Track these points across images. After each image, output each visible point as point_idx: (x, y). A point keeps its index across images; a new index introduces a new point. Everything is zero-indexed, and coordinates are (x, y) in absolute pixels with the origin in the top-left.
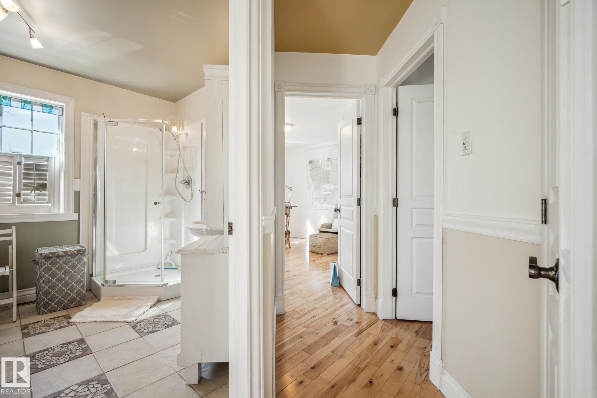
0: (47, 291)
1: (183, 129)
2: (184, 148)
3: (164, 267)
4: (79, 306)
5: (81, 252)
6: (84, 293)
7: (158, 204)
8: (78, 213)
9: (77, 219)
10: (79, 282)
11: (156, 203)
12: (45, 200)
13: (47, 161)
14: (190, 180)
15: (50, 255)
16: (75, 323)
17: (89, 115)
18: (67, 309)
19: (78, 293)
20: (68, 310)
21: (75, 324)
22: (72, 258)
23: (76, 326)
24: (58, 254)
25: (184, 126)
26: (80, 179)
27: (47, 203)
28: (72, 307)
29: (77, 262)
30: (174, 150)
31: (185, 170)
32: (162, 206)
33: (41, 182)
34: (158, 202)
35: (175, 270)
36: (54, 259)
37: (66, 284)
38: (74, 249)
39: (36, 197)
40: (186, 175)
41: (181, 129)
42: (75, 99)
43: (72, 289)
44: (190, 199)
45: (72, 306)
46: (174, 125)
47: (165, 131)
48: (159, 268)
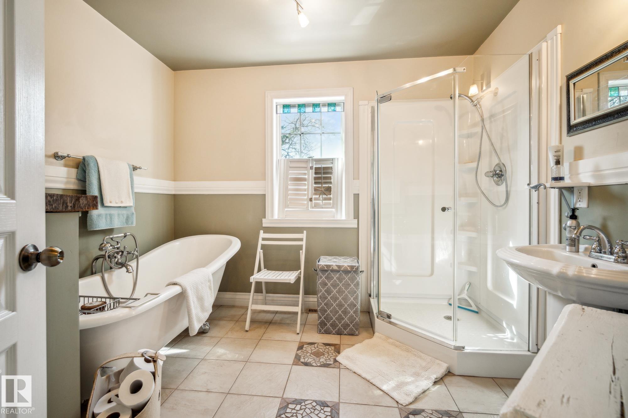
0: (323, 308)
1: (488, 85)
2: (492, 116)
3: (458, 305)
4: (352, 335)
5: (354, 271)
6: (357, 320)
7: (447, 210)
8: (357, 220)
9: (356, 226)
10: (352, 306)
11: (444, 209)
12: (330, 204)
13: (332, 163)
14: (503, 169)
15: (326, 268)
16: (341, 364)
17: (366, 102)
18: (341, 334)
19: (352, 319)
20: (341, 336)
21: (339, 368)
22: (345, 274)
23: (340, 370)
24: (332, 268)
25: (490, 82)
26: (359, 179)
27: (332, 208)
28: (345, 335)
29: (350, 280)
30: (474, 125)
31: (494, 154)
32: (455, 215)
33: (327, 185)
34: (447, 206)
35: (476, 314)
36: (329, 273)
37: (340, 305)
38: (348, 265)
39: (323, 201)
40: (496, 161)
41: (484, 88)
42: (353, 88)
43: (345, 312)
44: (503, 202)
45: (345, 332)
46: (474, 84)
47: (459, 96)
48: (450, 305)
